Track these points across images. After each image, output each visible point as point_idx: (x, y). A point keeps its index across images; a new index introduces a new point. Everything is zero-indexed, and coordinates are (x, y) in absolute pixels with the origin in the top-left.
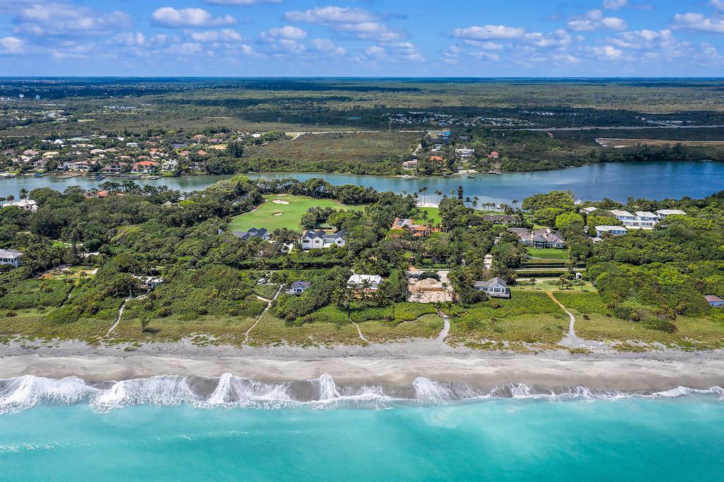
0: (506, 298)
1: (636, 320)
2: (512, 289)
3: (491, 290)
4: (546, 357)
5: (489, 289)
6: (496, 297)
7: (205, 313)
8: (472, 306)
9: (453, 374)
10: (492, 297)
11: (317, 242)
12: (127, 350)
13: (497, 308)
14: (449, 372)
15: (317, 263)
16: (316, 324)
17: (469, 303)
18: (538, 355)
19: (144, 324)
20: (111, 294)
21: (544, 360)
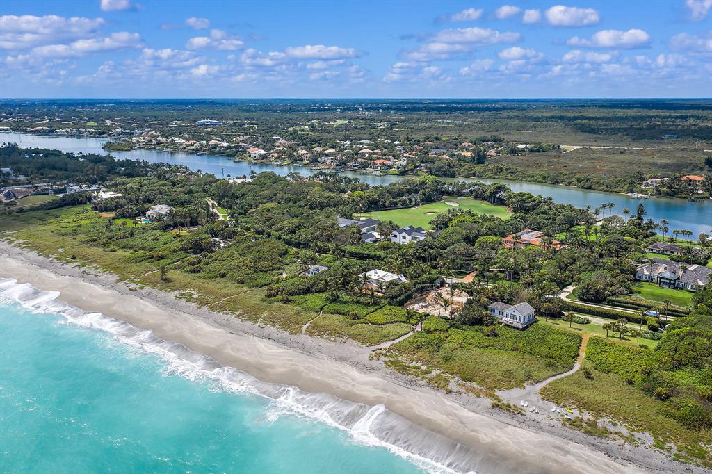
0: (518, 329)
1: (664, 398)
2: (543, 321)
3: (507, 316)
4: (456, 401)
5: (505, 314)
6: (508, 326)
7: (223, 276)
8: (466, 327)
9: (330, 384)
10: (506, 325)
11: (404, 238)
12: (130, 289)
13: (488, 335)
14: (330, 381)
15: (375, 256)
16: (289, 306)
17: (464, 323)
18: (450, 395)
19: (163, 272)
20: (185, 249)
21: (448, 403)
